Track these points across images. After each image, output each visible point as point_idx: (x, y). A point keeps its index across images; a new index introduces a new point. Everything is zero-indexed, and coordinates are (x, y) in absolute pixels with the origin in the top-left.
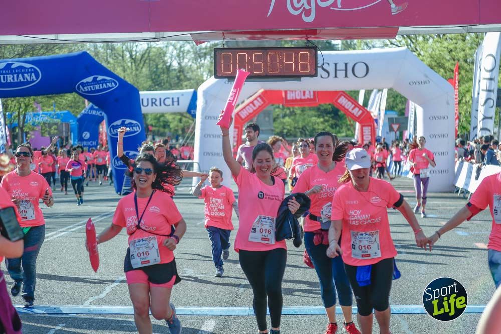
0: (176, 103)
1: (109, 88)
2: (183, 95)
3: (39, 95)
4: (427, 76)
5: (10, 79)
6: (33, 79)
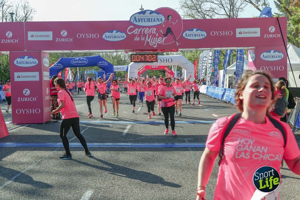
1: (106, 65)
3: (87, 66)
4: (187, 62)
5: (80, 62)
6: (86, 62)
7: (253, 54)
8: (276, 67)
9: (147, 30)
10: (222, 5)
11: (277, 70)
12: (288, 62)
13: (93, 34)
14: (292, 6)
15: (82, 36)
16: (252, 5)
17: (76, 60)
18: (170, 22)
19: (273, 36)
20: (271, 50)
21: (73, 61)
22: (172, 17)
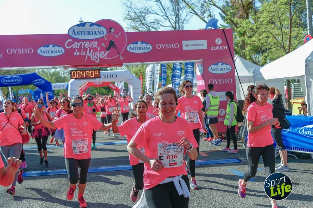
0: (63, 87)
1: (42, 83)
2: (65, 84)
3: (21, 85)
4: (133, 77)
5: (12, 81)
6: (19, 81)
7: (201, 67)
8: (224, 80)
9: (87, 44)
10: (167, 17)
11: (226, 83)
12: (236, 75)
13: (26, 49)
14: (237, 18)
15: (13, 52)
16: (198, 17)
17: (8, 78)
18: (113, 35)
19: (220, 48)
20: (218, 63)
21: (4, 80)
22: (114, 29)
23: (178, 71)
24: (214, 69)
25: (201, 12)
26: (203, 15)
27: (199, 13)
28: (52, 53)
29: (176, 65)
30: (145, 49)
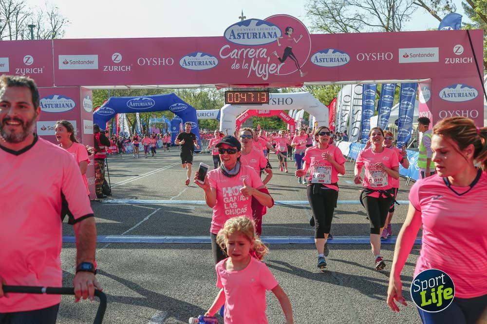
1: (183, 109)
5: (141, 104)
6: (151, 105)
7: (427, 90)
8: (465, 112)
9: (252, 52)
11: (467, 116)
13: (164, 59)
15: (147, 62)
17: (136, 100)
18: (290, 38)
19: (460, 61)
20: (457, 85)
21: (131, 103)
22: (293, 29)
23: (390, 97)
24: (448, 94)
25: (432, 3)
26: (436, 7)
27: (429, 4)
28: (200, 66)
29: (386, 86)
30: (339, 61)
